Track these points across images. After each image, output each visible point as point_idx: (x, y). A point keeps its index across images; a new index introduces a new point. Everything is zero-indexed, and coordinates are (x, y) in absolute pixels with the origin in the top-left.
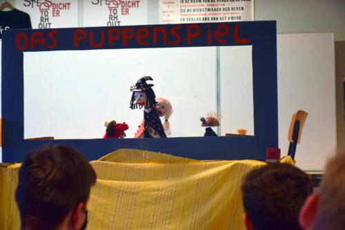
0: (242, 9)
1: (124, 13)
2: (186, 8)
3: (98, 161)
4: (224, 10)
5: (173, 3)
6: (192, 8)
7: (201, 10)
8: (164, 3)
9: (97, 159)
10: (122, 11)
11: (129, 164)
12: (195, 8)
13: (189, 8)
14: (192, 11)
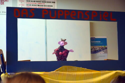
0: (52, 6)
1: (2, 4)
2: (29, 4)
3: (54, 71)
4: (44, 6)
5: (23, 1)
6: (32, 4)
7: (35, 5)
8: (19, 1)
9: (53, 71)
10: (1, 3)
11: (69, 73)
12: (33, 4)
13: (30, 4)
14: (31, 5)
